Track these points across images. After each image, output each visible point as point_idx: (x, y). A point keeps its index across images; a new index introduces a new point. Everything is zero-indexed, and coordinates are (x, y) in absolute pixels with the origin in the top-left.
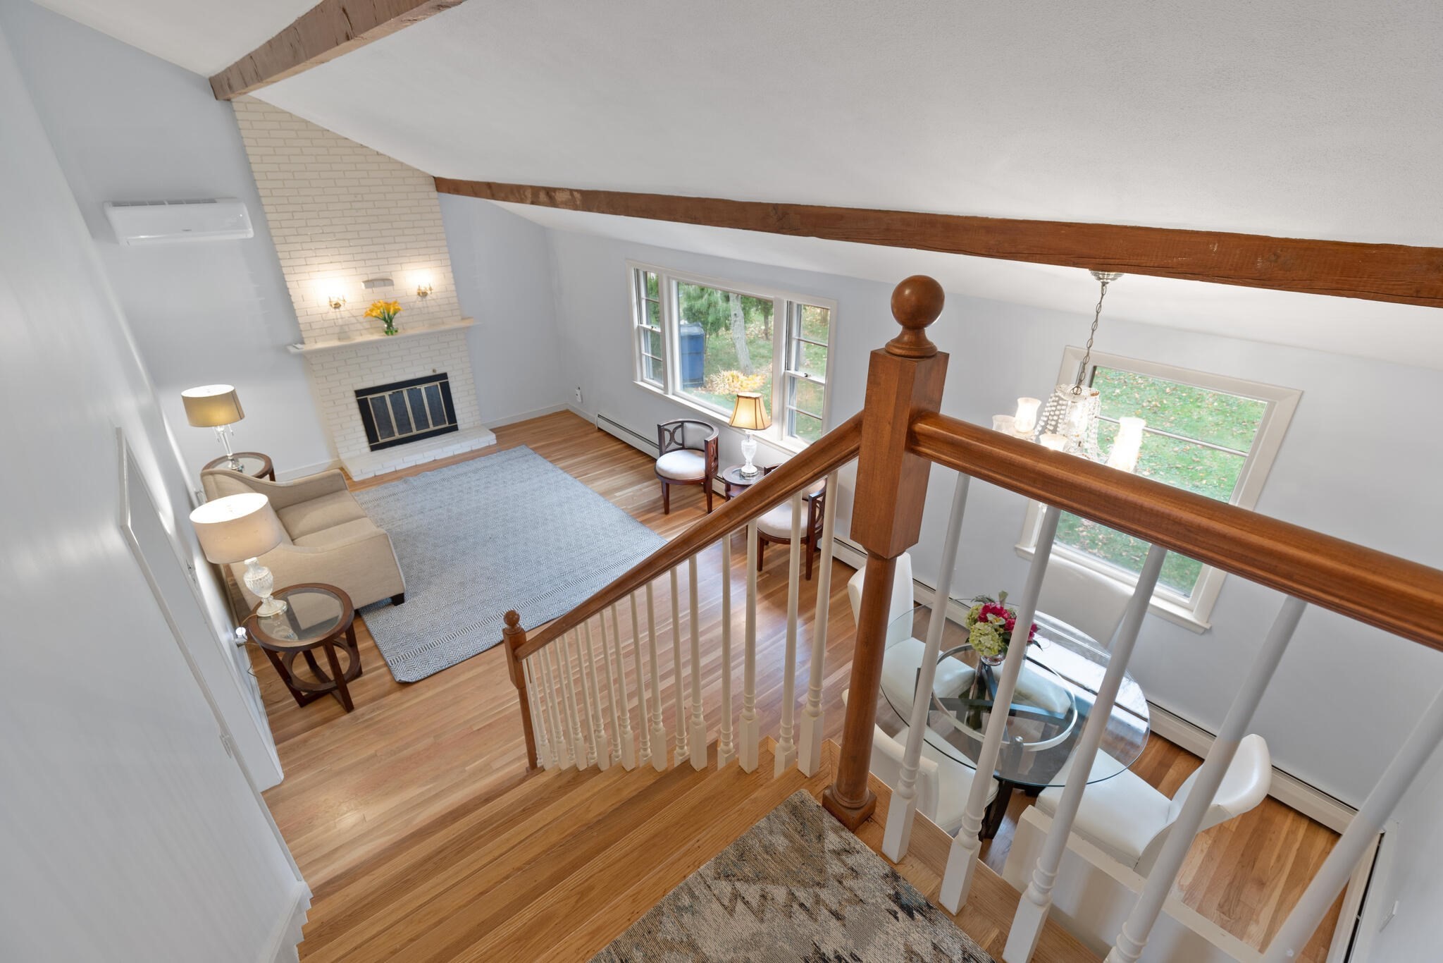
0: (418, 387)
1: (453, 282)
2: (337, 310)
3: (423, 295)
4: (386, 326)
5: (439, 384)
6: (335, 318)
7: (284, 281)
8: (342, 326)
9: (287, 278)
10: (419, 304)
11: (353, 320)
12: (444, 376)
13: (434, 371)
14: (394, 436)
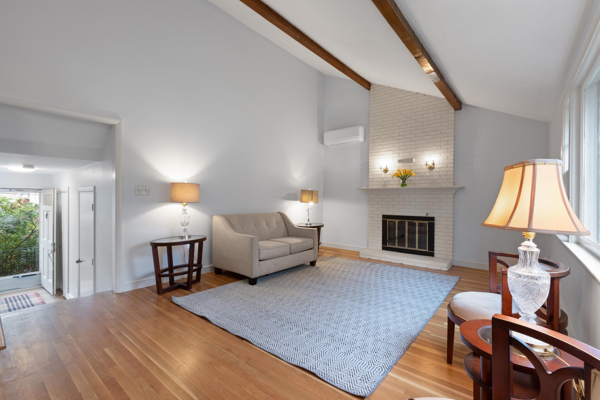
0: (415, 221)
1: (453, 162)
2: (386, 174)
3: (431, 168)
4: (401, 181)
5: (428, 223)
6: (384, 177)
7: (368, 159)
8: (385, 181)
9: (370, 158)
10: (428, 174)
11: (391, 179)
12: (433, 219)
13: (427, 214)
14: (395, 246)
